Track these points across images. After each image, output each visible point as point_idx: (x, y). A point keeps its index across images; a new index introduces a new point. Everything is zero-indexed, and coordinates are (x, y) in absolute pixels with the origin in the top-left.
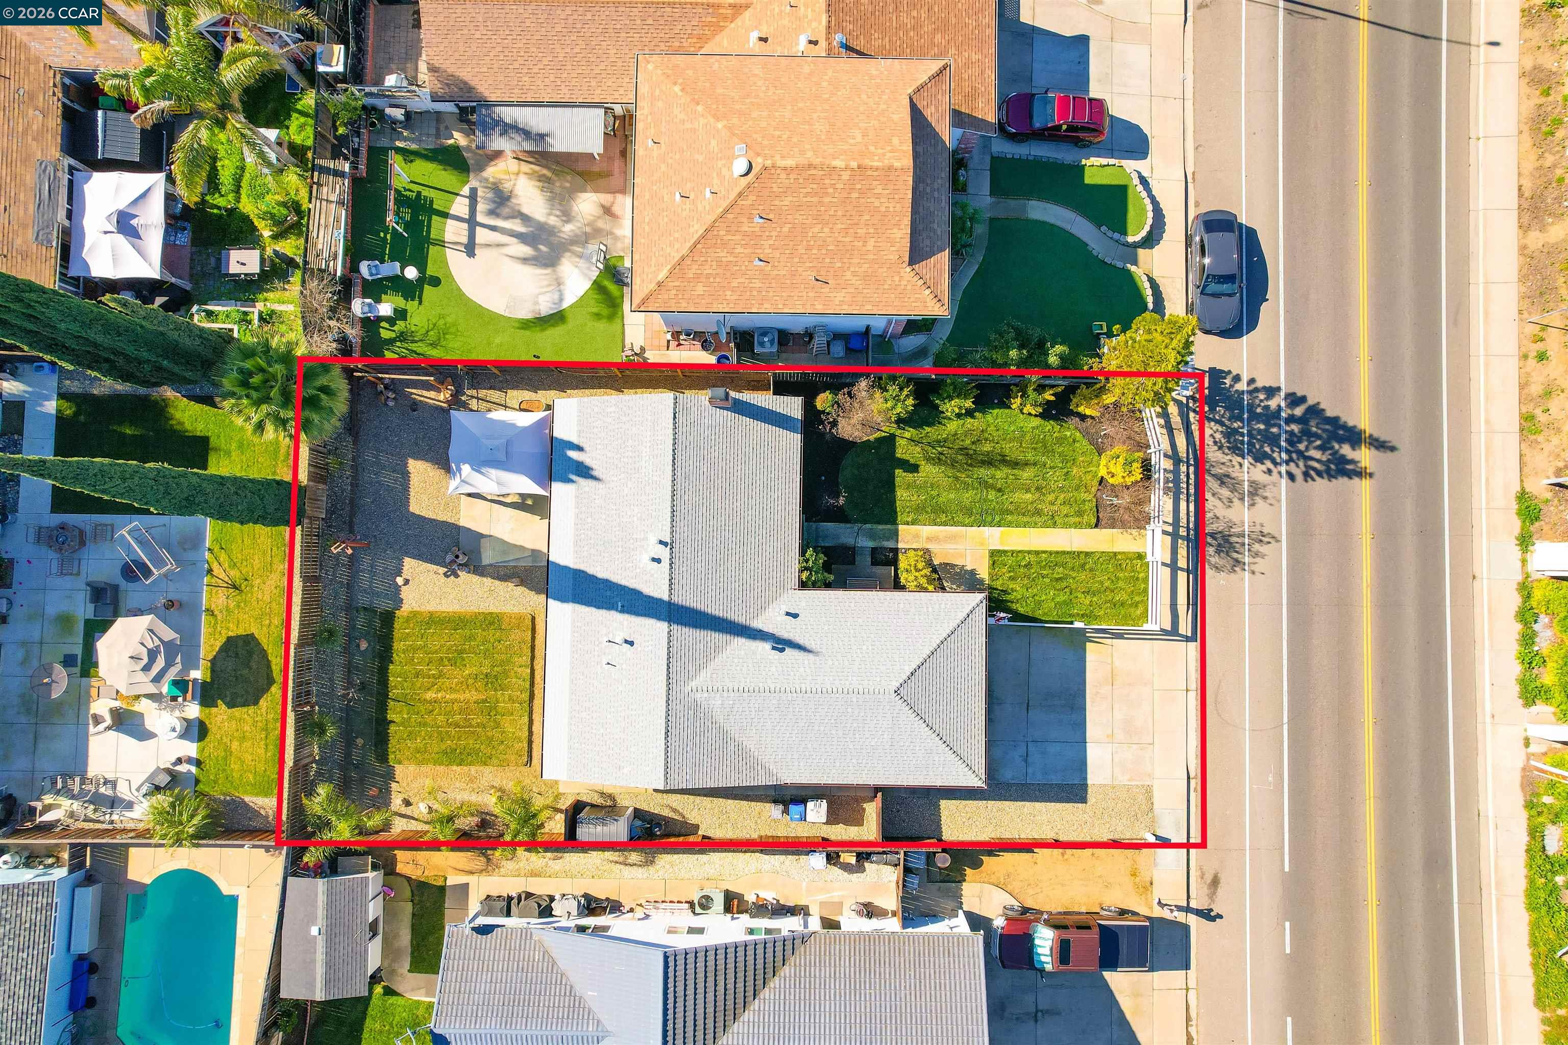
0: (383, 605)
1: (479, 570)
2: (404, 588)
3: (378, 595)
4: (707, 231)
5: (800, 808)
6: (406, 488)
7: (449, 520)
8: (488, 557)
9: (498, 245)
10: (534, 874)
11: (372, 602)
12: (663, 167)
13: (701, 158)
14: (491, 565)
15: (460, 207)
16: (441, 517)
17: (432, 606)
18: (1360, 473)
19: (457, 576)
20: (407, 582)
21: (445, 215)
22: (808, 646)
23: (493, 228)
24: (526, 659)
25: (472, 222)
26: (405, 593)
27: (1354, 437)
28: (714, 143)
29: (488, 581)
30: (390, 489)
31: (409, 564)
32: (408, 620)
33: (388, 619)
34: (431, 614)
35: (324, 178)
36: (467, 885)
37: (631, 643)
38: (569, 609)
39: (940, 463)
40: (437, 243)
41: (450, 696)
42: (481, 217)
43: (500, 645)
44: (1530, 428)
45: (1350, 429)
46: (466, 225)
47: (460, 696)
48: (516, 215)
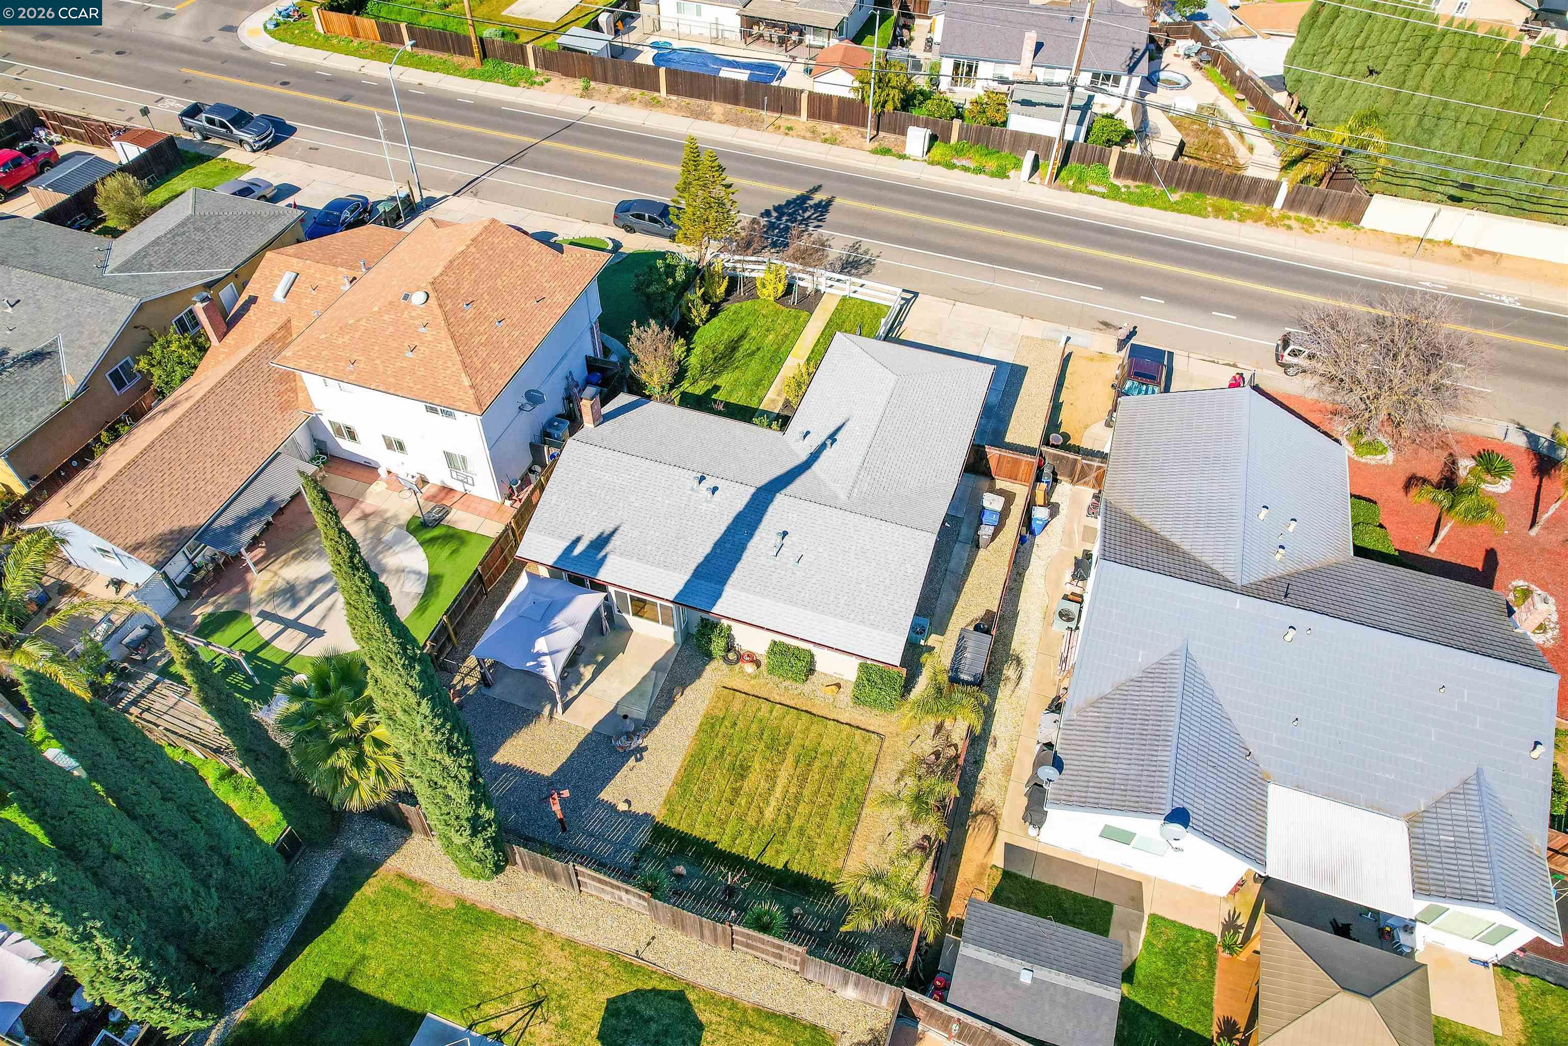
0: (643, 836)
1: (649, 724)
2: (633, 809)
3: (627, 839)
4: (453, 338)
5: (987, 513)
6: (522, 773)
7: (580, 740)
8: (639, 712)
9: (330, 609)
10: (1008, 771)
11: (633, 848)
12: (378, 362)
13: (391, 329)
14: (649, 712)
15: (267, 630)
16: (573, 747)
17: (666, 784)
18: (829, 202)
19: (645, 749)
20: (628, 802)
21: (267, 644)
22: (839, 424)
23: (311, 608)
24: (765, 706)
25: (294, 624)
26: (639, 808)
27: (803, 199)
28: (386, 317)
29: (665, 720)
30: (514, 789)
31: (606, 795)
32: (672, 812)
33: (661, 832)
34: (675, 783)
35: (144, 704)
36: (1007, 845)
37: (785, 534)
38: (729, 591)
39: (719, 373)
40: (287, 660)
41: (778, 792)
42: (292, 615)
43: (740, 724)
44: (832, 141)
45: (798, 198)
46: (290, 630)
47: (781, 782)
48: (313, 585)
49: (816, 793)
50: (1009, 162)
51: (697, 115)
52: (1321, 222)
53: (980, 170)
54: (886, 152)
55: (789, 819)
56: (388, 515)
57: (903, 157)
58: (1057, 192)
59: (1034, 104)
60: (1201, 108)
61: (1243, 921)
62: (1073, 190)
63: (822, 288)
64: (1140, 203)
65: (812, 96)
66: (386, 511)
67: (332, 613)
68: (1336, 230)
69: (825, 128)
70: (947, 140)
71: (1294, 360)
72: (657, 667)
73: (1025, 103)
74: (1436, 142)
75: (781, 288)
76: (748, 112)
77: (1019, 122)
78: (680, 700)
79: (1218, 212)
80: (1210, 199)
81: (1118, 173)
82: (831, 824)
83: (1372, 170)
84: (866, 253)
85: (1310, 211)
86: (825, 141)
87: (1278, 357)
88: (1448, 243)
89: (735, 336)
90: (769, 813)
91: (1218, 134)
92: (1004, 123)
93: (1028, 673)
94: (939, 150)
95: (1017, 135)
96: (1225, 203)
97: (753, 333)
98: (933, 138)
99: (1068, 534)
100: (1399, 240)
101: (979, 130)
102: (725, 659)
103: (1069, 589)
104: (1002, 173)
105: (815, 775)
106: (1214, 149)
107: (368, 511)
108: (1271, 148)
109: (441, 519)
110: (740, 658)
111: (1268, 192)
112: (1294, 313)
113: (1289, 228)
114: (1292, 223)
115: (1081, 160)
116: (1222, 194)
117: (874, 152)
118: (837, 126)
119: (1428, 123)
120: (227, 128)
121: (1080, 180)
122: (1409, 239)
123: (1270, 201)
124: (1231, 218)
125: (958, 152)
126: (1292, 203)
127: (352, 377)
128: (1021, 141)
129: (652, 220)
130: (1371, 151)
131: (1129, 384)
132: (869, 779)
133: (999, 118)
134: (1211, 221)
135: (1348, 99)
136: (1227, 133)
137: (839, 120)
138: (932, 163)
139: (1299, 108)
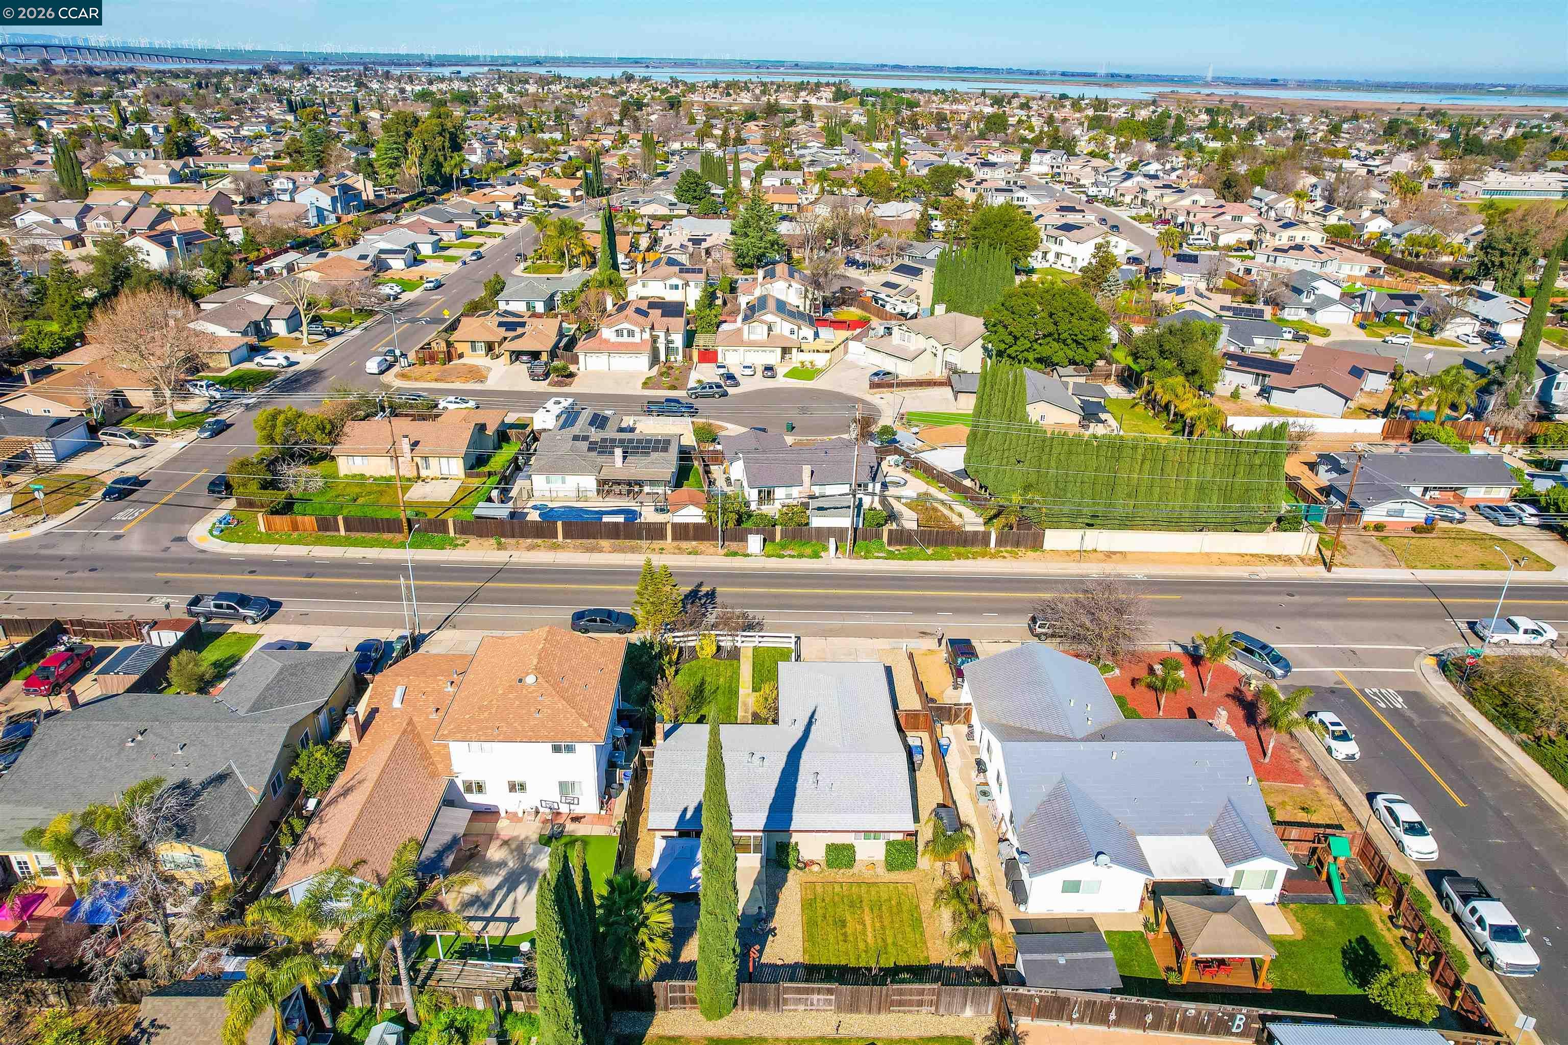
0: (802, 972)
1: (771, 914)
2: (786, 962)
8: (760, 909)
9: (515, 903)
10: (992, 883)
14: (766, 908)
15: (474, 927)
17: (799, 943)
18: (713, 592)
19: (775, 928)
20: (781, 959)
21: (480, 936)
22: (811, 711)
23: (499, 906)
24: (836, 886)
25: (493, 918)
26: (790, 961)
27: (695, 592)
28: (511, 696)
29: (778, 910)
32: (811, 957)
33: (811, 967)
34: (804, 942)
36: (1011, 920)
37: (817, 774)
38: (796, 816)
39: (700, 707)
40: (502, 941)
41: (869, 929)
42: (488, 914)
43: (827, 900)
44: (694, 552)
45: (691, 592)
46: (492, 924)
47: (868, 922)
48: (493, 894)
49: (892, 922)
50: (818, 548)
51: (591, 550)
52: (1021, 551)
53: (801, 556)
54: (735, 554)
55: (884, 940)
56: (522, 837)
57: (748, 555)
58: (854, 561)
59: (826, 509)
60: (919, 495)
61: (1152, 920)
62: (866, 558)
63: (739, 644)
64: (911, 559)
65: (674, 525)
66: (518, 836)
67: (517, 905)
68: (1030, 553)
69: (686, 545)
70: (773, 540)
71: (1043, 630)
72: (757, 882)
73: (820, 509)
74: (1069, 495)
75: (714, 649)
76: (627, 543)
77: (818, 522)
78: (781, 897)
79: (959, 556)
80: (952, 549)
81: (890, 544)
82: (910, 936)
83: (1039, 516)
84: (754, 618)
85: (1012, 546)
86: (690, 553)
87: (1032, 630)
88: (1095, 551)
89: (698, 683)
90: (870, 940)
91: (935, 510)
92: (807, 524)
93: (977, 830)
94: (770, 547)
95: (819, 530)
96: (962, 550)
97: (708, 679)
98: (765, 540)
99: (962, 753)
100: (1068, 553)
101: (794, 531)
102: (796, 866)
103: (978, 781)
104: (816, 555)
105: (886, 914)
106: (937, 519)
107: (506, 838)
108: (973, 514)
109: (562, 831)
110: (806, 865)
111: (984, 539)
112: (1030, 605)
113: (1004, 557)
114: (1005, 554)
115: (865, 539)
116: (958, 545)
117: (726, 555)
118: (694, 543)
119: (1061, 486)
120: (234, 609)
121: (868, 552)
122: (1073, 552)
123: (987, 544)
124: (968, 558)
125: (783, 547)
126: (1000, 542)
127: (500, 738)
128: (823, 534)
129: (602, 621)
130: (1036, 505)
131: (959, 660)
132: (917, 907)
133: (804, 521)
134: (957, 562)
135: (1011, 477)
136: (941, 508)
137: (695, 539)
138: (769, 556)
139: (981, 487)
